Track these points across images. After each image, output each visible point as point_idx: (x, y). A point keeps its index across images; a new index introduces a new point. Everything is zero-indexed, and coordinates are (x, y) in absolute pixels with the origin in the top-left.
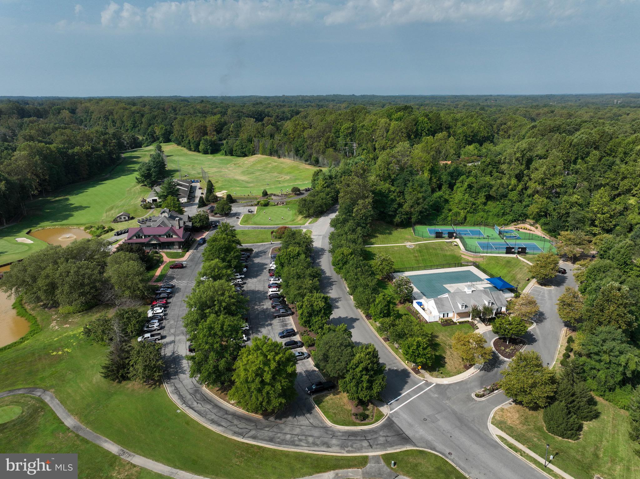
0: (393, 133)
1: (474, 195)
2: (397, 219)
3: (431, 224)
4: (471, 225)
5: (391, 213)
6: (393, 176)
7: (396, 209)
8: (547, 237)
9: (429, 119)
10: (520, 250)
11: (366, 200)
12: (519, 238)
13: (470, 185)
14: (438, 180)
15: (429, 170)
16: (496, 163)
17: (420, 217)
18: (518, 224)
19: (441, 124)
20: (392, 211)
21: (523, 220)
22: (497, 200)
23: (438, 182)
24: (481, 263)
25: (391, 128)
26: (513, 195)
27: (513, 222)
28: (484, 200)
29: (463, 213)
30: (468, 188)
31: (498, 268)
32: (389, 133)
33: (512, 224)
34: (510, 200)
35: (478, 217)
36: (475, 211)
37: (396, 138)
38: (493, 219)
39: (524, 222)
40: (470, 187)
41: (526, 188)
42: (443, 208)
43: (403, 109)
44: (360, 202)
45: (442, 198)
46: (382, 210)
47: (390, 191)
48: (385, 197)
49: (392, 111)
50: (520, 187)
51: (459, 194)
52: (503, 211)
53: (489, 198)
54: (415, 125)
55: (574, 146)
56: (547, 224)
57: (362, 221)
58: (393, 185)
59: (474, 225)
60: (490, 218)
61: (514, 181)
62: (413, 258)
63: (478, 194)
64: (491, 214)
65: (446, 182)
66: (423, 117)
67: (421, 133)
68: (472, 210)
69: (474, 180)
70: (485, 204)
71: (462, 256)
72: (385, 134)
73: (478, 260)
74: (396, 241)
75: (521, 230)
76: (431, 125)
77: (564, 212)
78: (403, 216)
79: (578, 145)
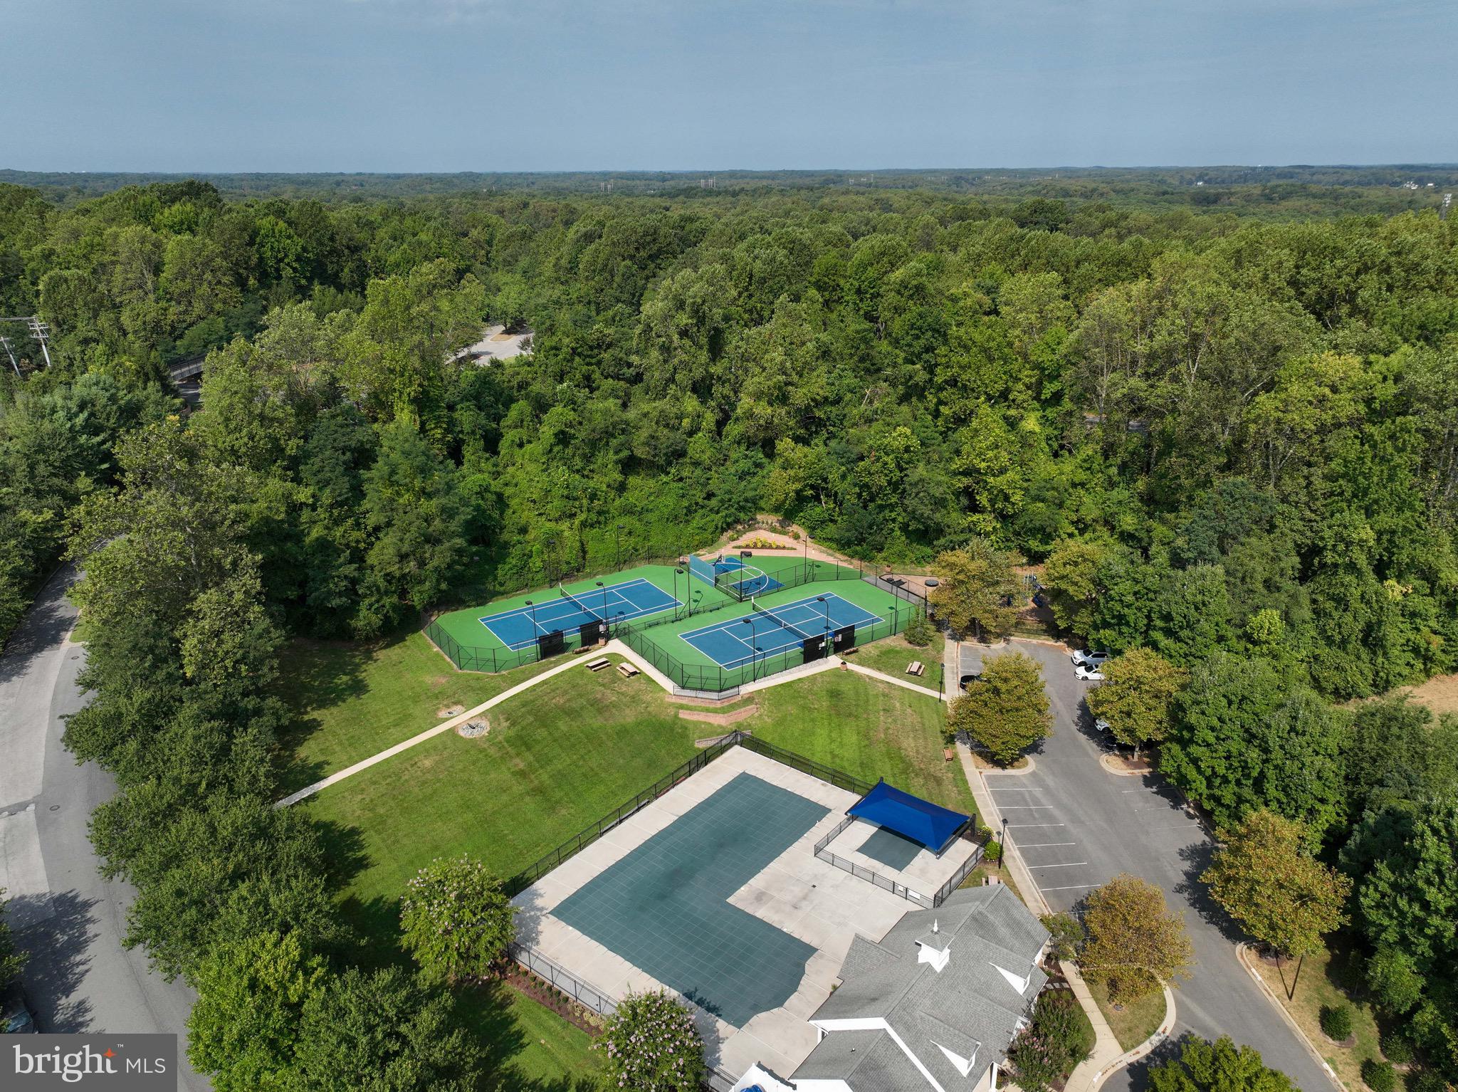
0: (182, 275)
1: (578, 462)
2: (366, 618)
3: (482, 598)
5: (335, 602)
6: (293, 443)
7: (354, 582)
8: (853, 565)
9: (290, 223)
10: (839, 638)
11: (231, 584)
12: (776, 587)
13: (562, 432)
14: (447, 431)
15: (413, 401)
16: (591, 348)
18: (740, 533)
19: (332, 239)
20: (340, 594)
21: (748, 519)
22: (658, 468)
23: (449, 438)
24: (756, 724)
25: (168, 257)
26: (700, 448)
27: (723, 530)
29: (569, 534)
30: (558, 443)
32: (167, 273)
33: (725, 538)
34: (694, 463)
36: (602, 519)
37: (199, 292)
39: (752, 525)
40: (563, 438)
42: (502, 528)
43: (183, 193)
44: (206, 600)
45: (488, 495)
46: (292, 594)
47: (295, 509)
48: (288, 537)
49: (147, 199)
50: (710, 417)
51: (531, 467)
52: (684, 502)
53: (630, 465)
54: (251, 243)
55: (763, 281)
56: (829, 520)
57: (236, 686)
58: (297, 480)
59: (617, 565)
60: (655, 530)
61: (691, 403)
62: (518, 789)
63: (588, 459)
64: (652, 517)
65: (473, 432)
66: (271, 218)
67: (278, 270)
68: (594, 517)
69: (571, 416)
70: (622, 488)
71: (684, 715)
72: (149, 278)
73: (744, 715)
74: (405, 724)
75: (755, 552)
76: (301, 242)
78: (387, 601)
79: (773, 275)
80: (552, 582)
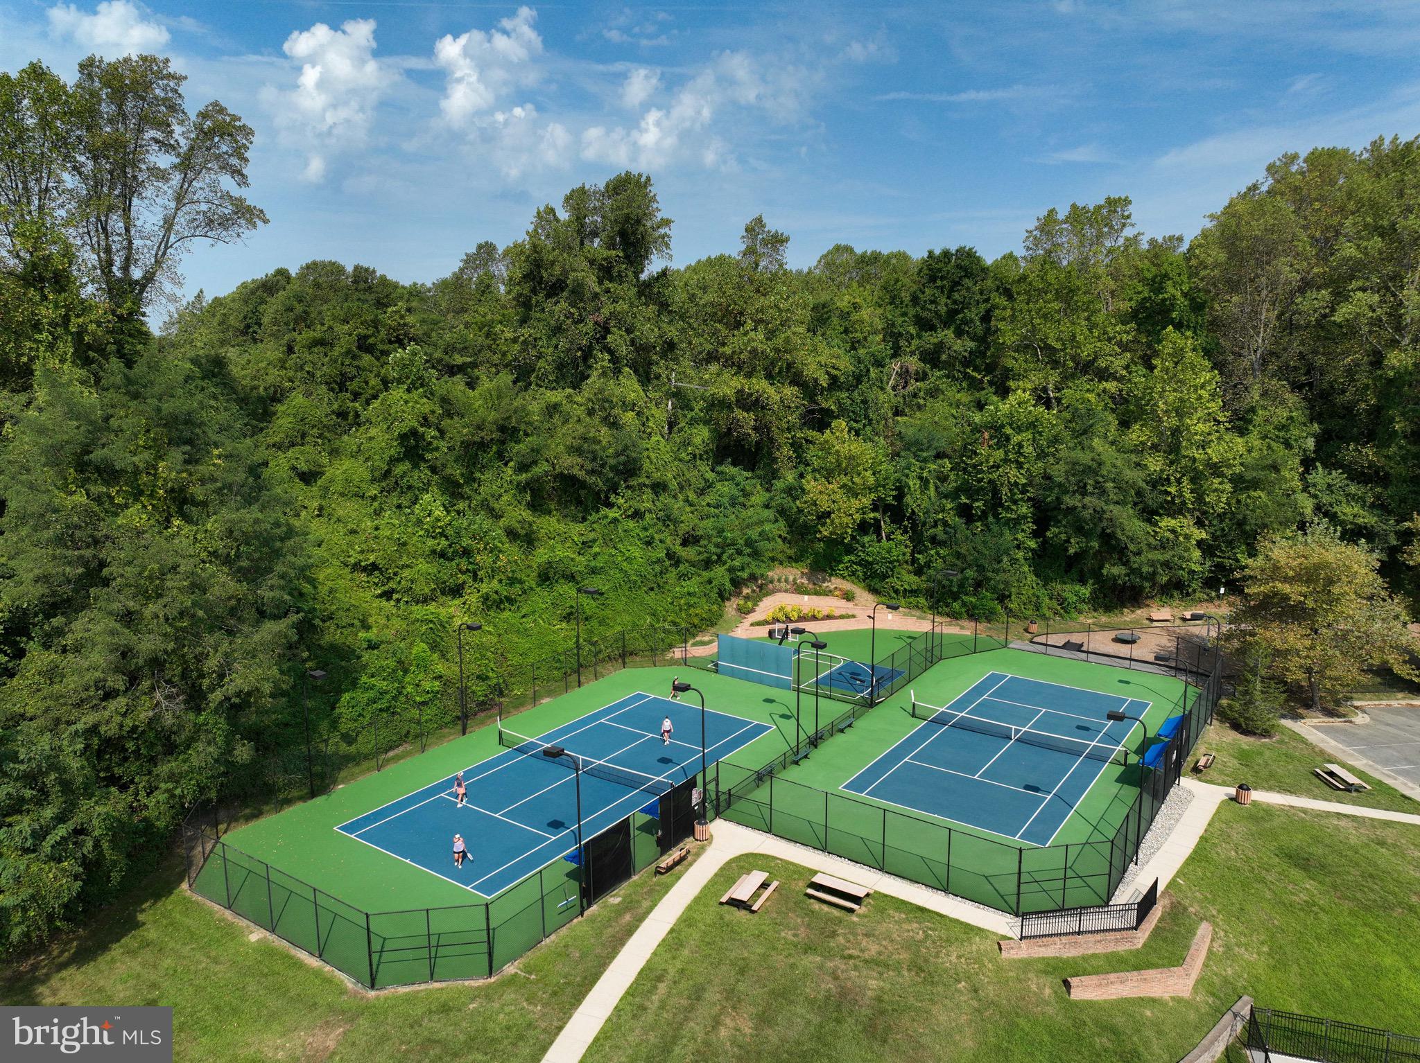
8: (955, 630)
27: (721, 598)
39: (764, 586)
80: (463, 720)
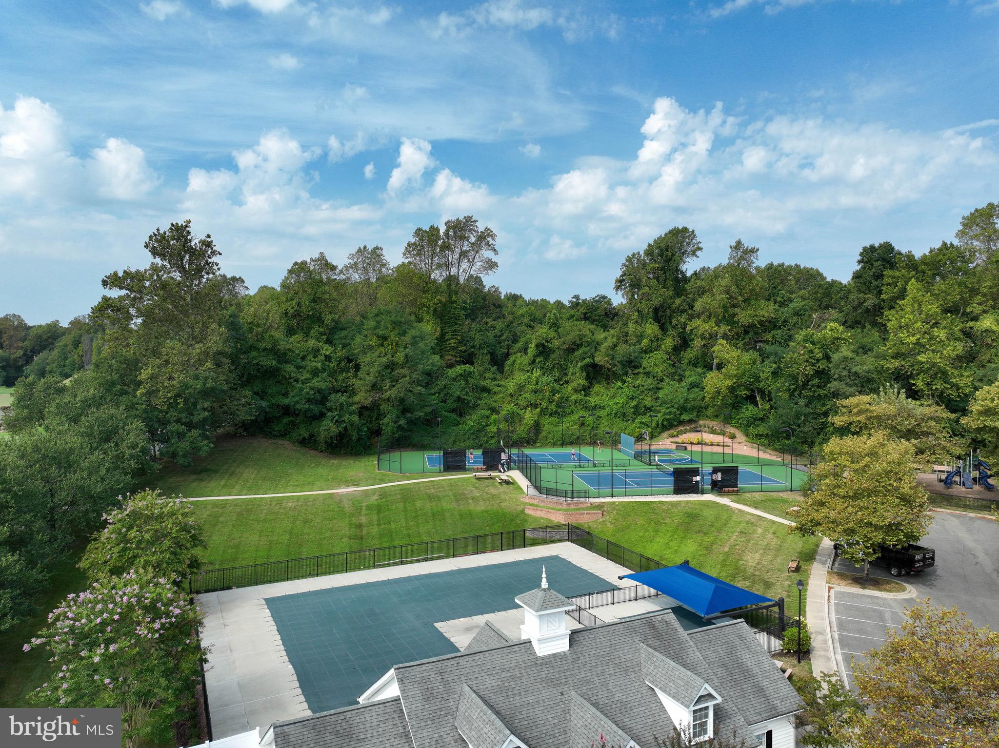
4: (554, 445)
8: (771, 456)
10: (719, 477)
12: (694, 462)
13: (542, 346)
17: (402, 422)
18: (680, 432)
21: (691, 421)
22: (617, 377)
26: (657, 362)
27: (665, 429)
28: (583, 382)
29: (529, 417)
30: (541, 354)
31: (661, 540)
33: (665, 434)
34: (647, 374)
35: (570, 424)
36: (560, 410)
38: (610, 425)
39: (694, 426)
40: (544, 350)
41: (685, 342)
42: (476, 405)
45: (471, 381)
50: (669, 343)
52: (634, 403)
53: (594, 373)
56: (762, 419)
58: (329, 342)
59: (563, 444)
60: (604, 422)
61: (651, 329)
62: (344, 533)
63: (565, 369)
64: (603, 413)
68: (553, 407)
69: (552, 334)
70: (586, 390)
71: (527, 511)
73: (586, 520)
77: (810, 371)
78: (347, 418)
